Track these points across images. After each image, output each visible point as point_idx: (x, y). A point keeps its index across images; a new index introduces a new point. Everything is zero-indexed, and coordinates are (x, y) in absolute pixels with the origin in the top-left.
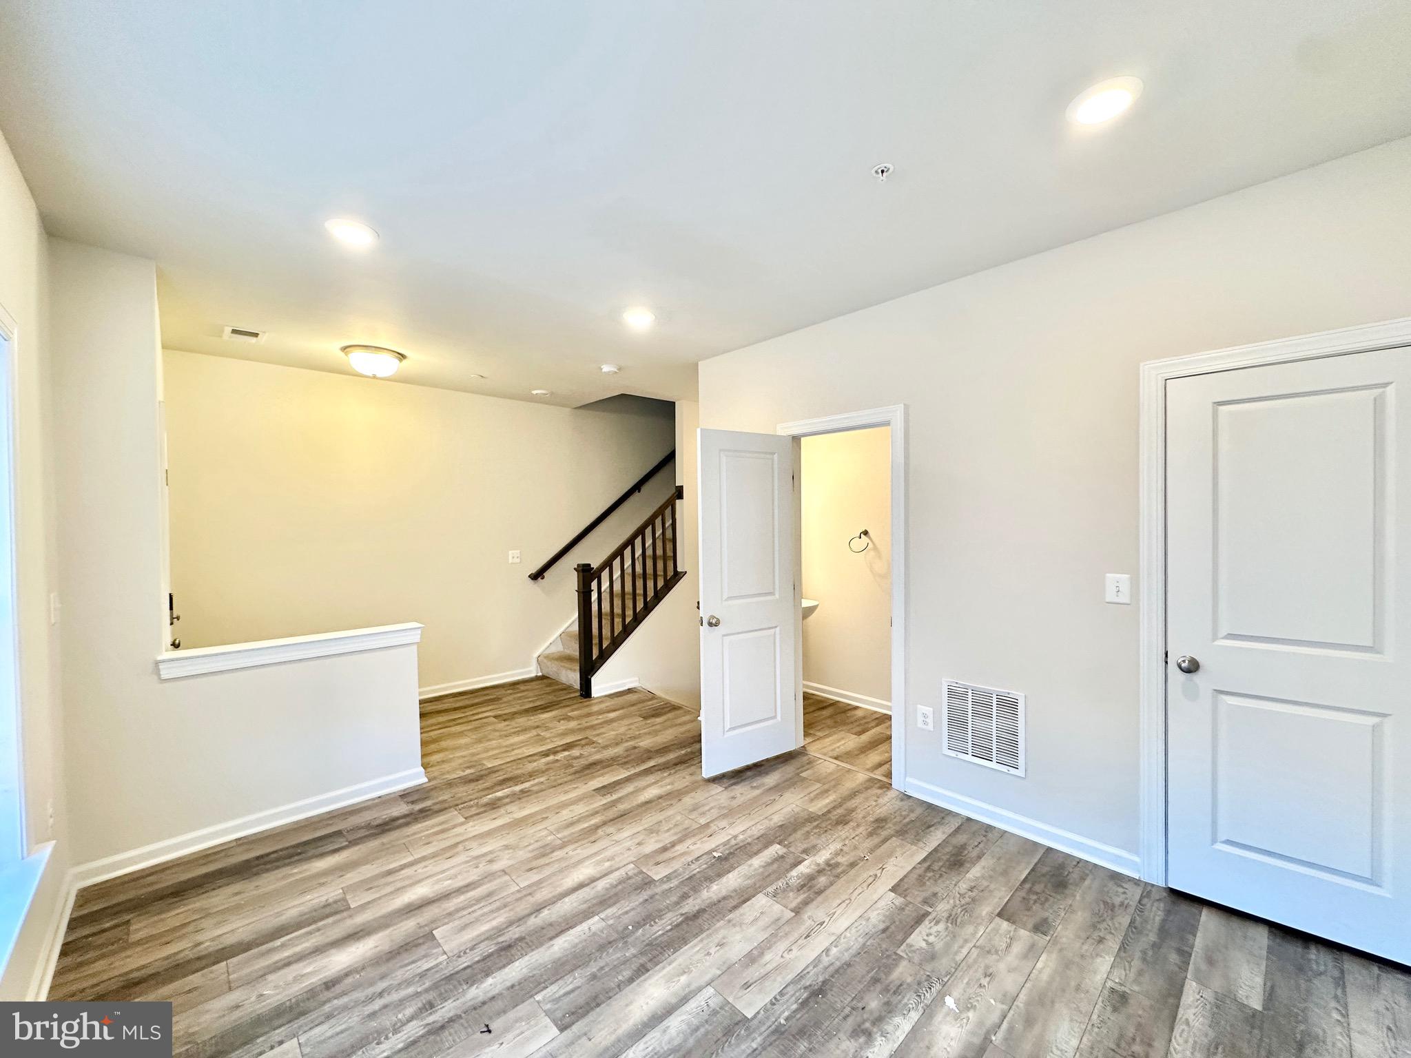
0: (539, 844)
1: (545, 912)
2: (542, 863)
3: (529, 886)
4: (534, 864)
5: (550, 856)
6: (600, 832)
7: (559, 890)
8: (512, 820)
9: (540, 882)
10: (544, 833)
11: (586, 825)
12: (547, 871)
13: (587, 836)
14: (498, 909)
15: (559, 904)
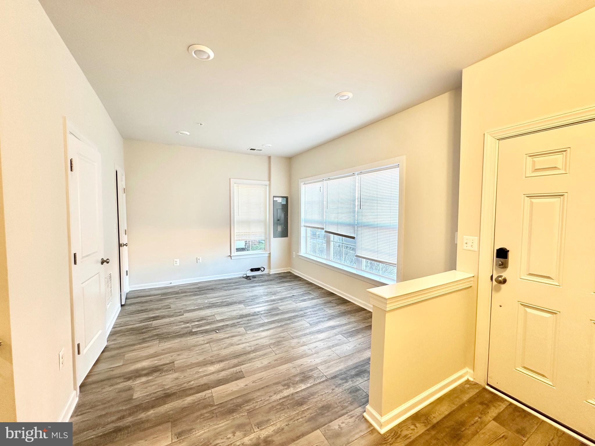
0: (280, 347)
1: (279, 325)
2: (279, 339)
3: (284, 332)
4: (282, 339)
5: (276, 341)
6: (253, 348)
7: (275, 330)
8: (293, 362)
9: (280, 333)
10: (277, 352)
11: (258, 353)
12: (278, 336)
13: (260, 347)
14: (293, 327)
15: (275, 326)
